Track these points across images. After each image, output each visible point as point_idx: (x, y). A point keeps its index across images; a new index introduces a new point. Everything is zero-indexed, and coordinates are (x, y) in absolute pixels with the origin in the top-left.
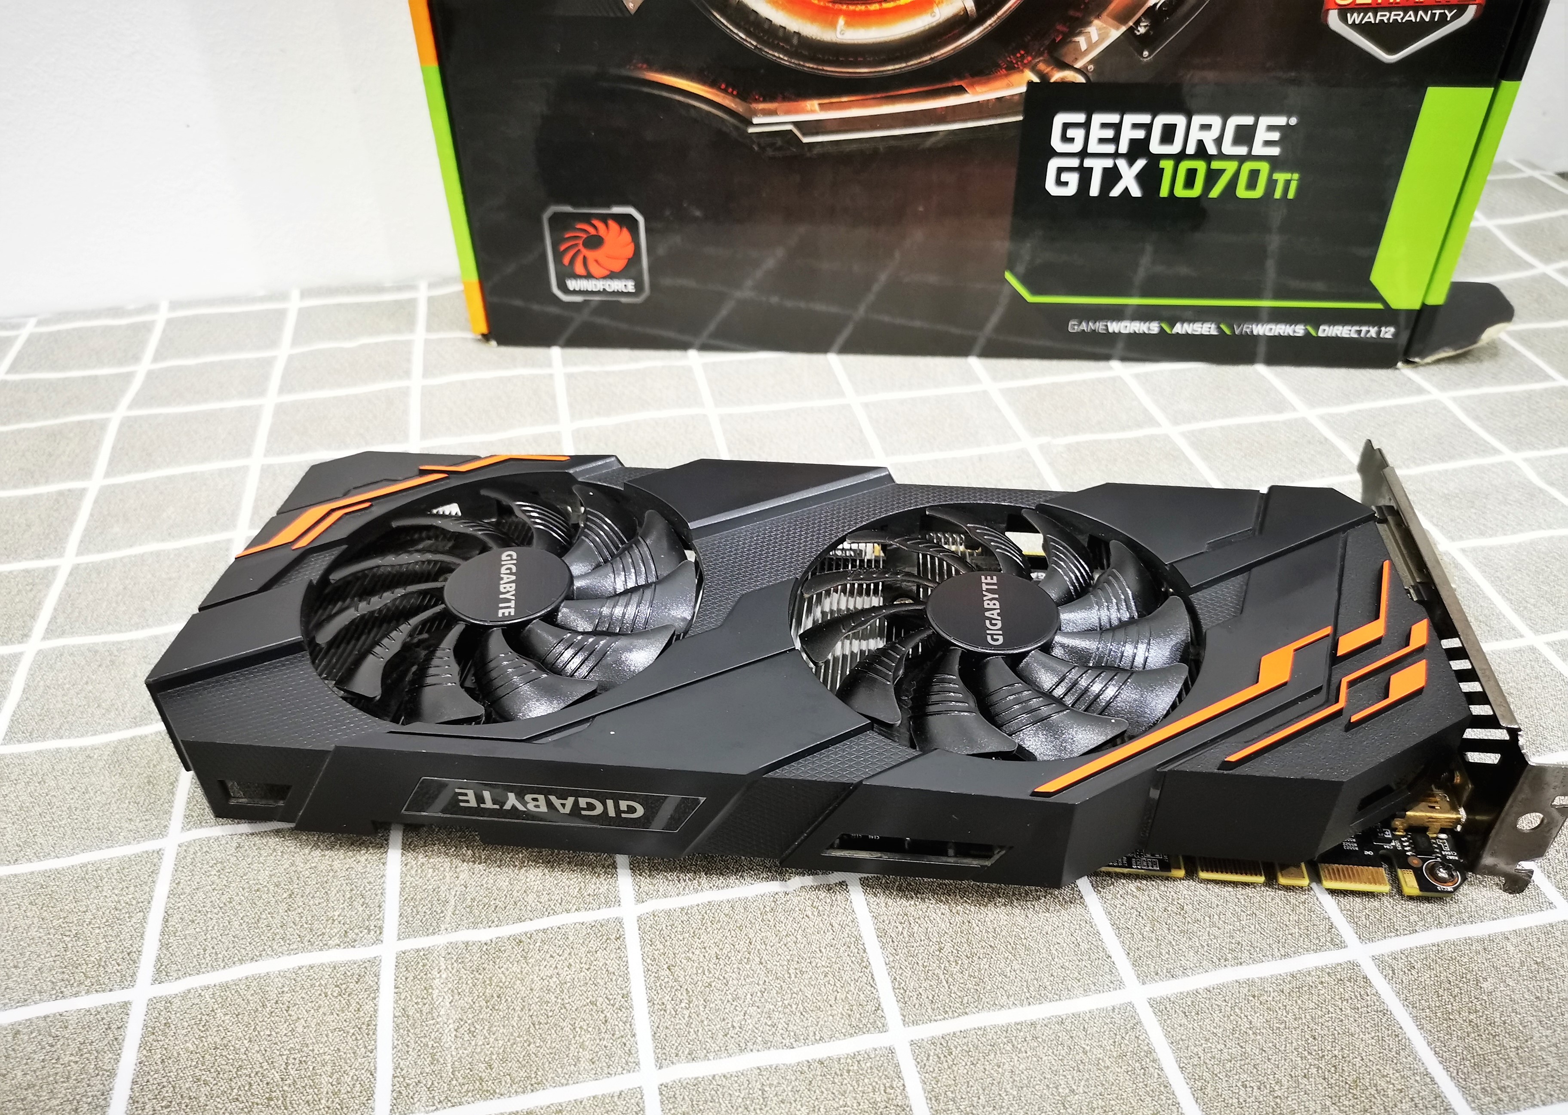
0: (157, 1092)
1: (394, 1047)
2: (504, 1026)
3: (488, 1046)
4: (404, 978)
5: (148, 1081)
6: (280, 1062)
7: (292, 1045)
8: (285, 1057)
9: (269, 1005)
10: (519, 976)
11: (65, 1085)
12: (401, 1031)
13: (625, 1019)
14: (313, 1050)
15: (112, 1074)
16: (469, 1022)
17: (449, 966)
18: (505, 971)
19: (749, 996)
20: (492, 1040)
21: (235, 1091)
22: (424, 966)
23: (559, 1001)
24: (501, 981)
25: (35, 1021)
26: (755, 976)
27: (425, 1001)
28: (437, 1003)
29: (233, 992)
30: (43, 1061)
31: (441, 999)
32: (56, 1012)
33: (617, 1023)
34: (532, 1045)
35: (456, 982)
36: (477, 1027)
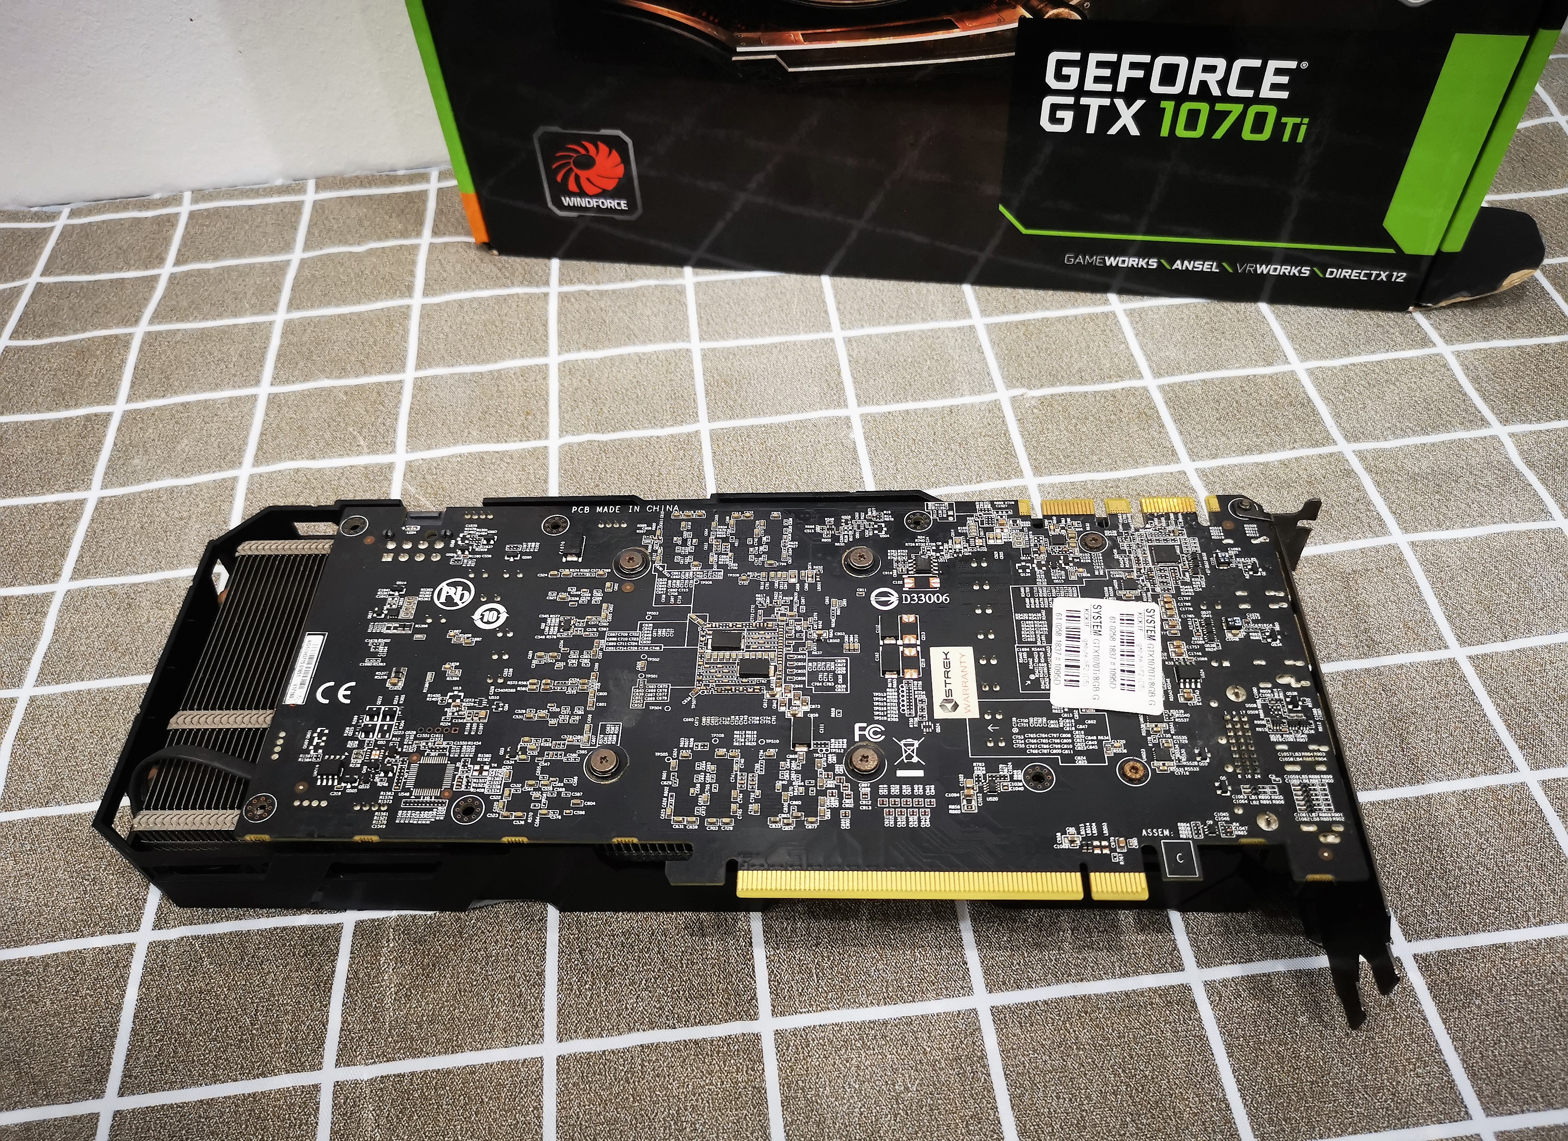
0: (153, 1027)
1: (344, 1004)
3: (420, 1009)
4: (359, 945)
8: (255, 1005)
9: (246, 959)
11: (83, 1015)
12: (351, 991)
13: (536, 995)
15: (119, 1008)
16: (407, 987)
20: (423, 1004)
25: (60, 955)
27: (374, 966)
28: (383, 969)
30: (66, 992)
31: (386, 965)
32: (76, 949)
33: (529, 997)
35: (400, 950)
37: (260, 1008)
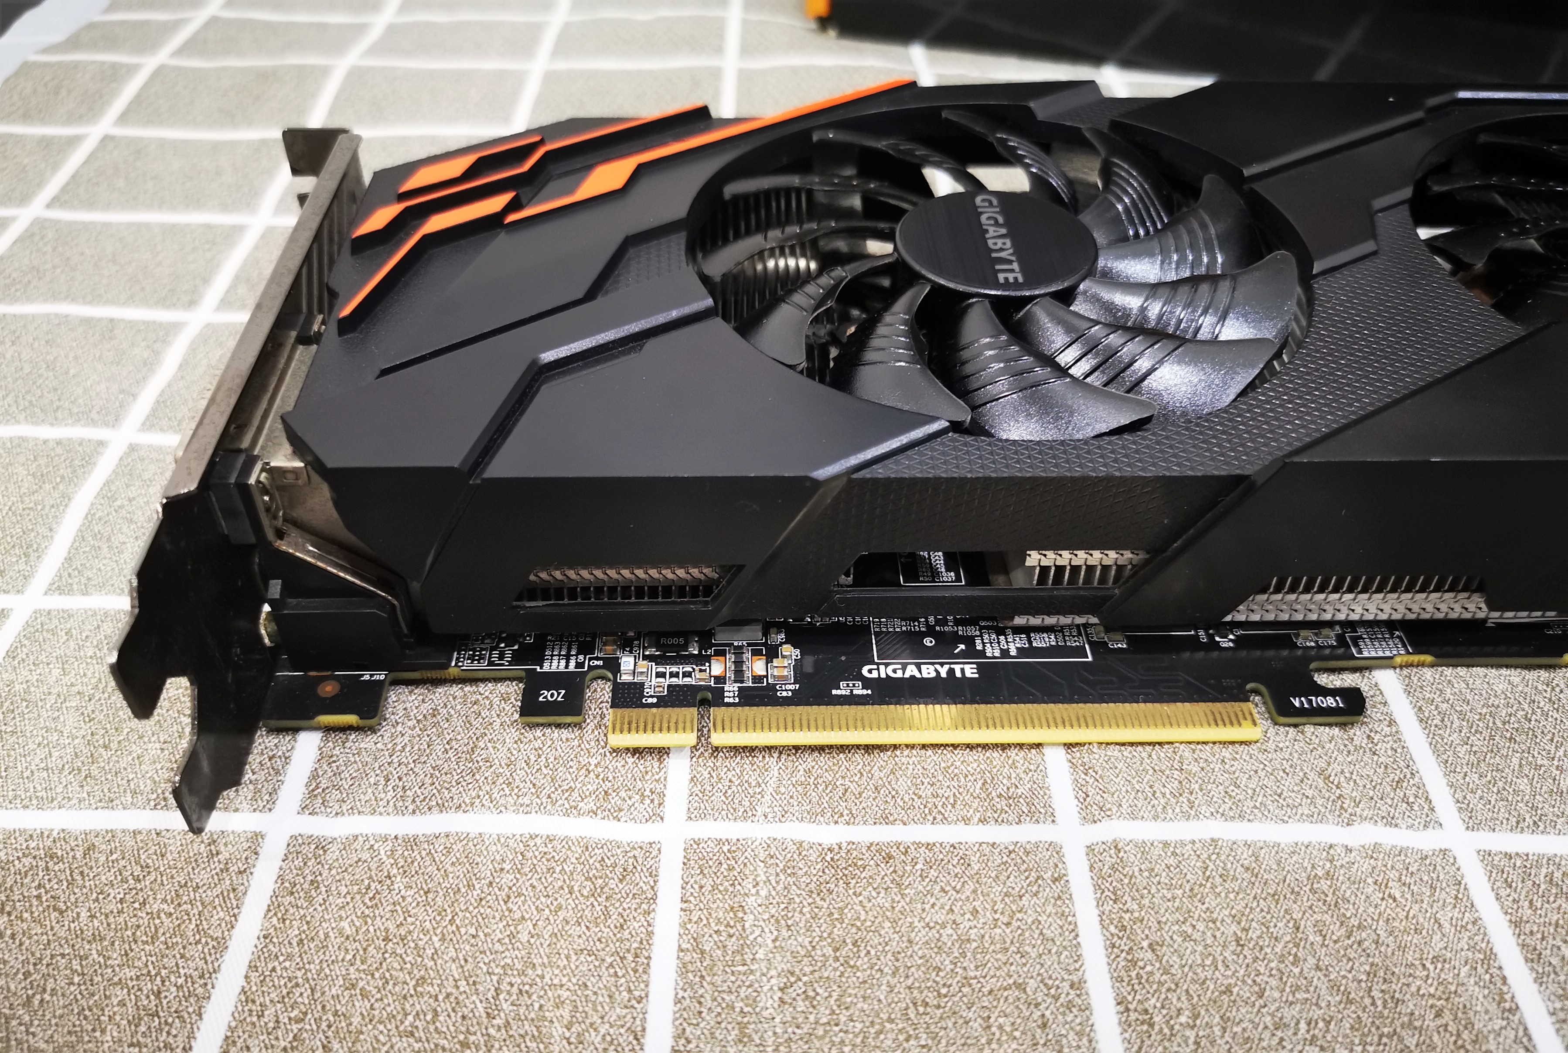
0: (285, 992)
1: (678, 1001)
2: (864, 997)
3: (837, 1029)
4: (696, 886)
5: (274, 969)
6: (487, 985)
7: (509, 961)
8: (495, 978)
9: (477, 887)
10: (888, 914)
11: (147, 947)
12: (690, 975)
13: (1078, 1028)
14: (542, 977)
15: (221, 945)
16: (805, 979)
17: (772, 878)
18: (865, 903)
19: (1303, 1025)
20: (843, 1019)
21: (410, 1018)
22: (730, 869)
23: (960, 971)
24: (858, 918)
25: (120, 835)
26: (1312, 989)
27: (732, 931)
28: (751, 938)
29: (424, 853)
30: (121, 901)
31: (757, 932)
32: (152, 827)
33: (1064, 1032)
34: (912, 1042)
35: (782, 906)
36: (819, 990)
37: (505, 987)
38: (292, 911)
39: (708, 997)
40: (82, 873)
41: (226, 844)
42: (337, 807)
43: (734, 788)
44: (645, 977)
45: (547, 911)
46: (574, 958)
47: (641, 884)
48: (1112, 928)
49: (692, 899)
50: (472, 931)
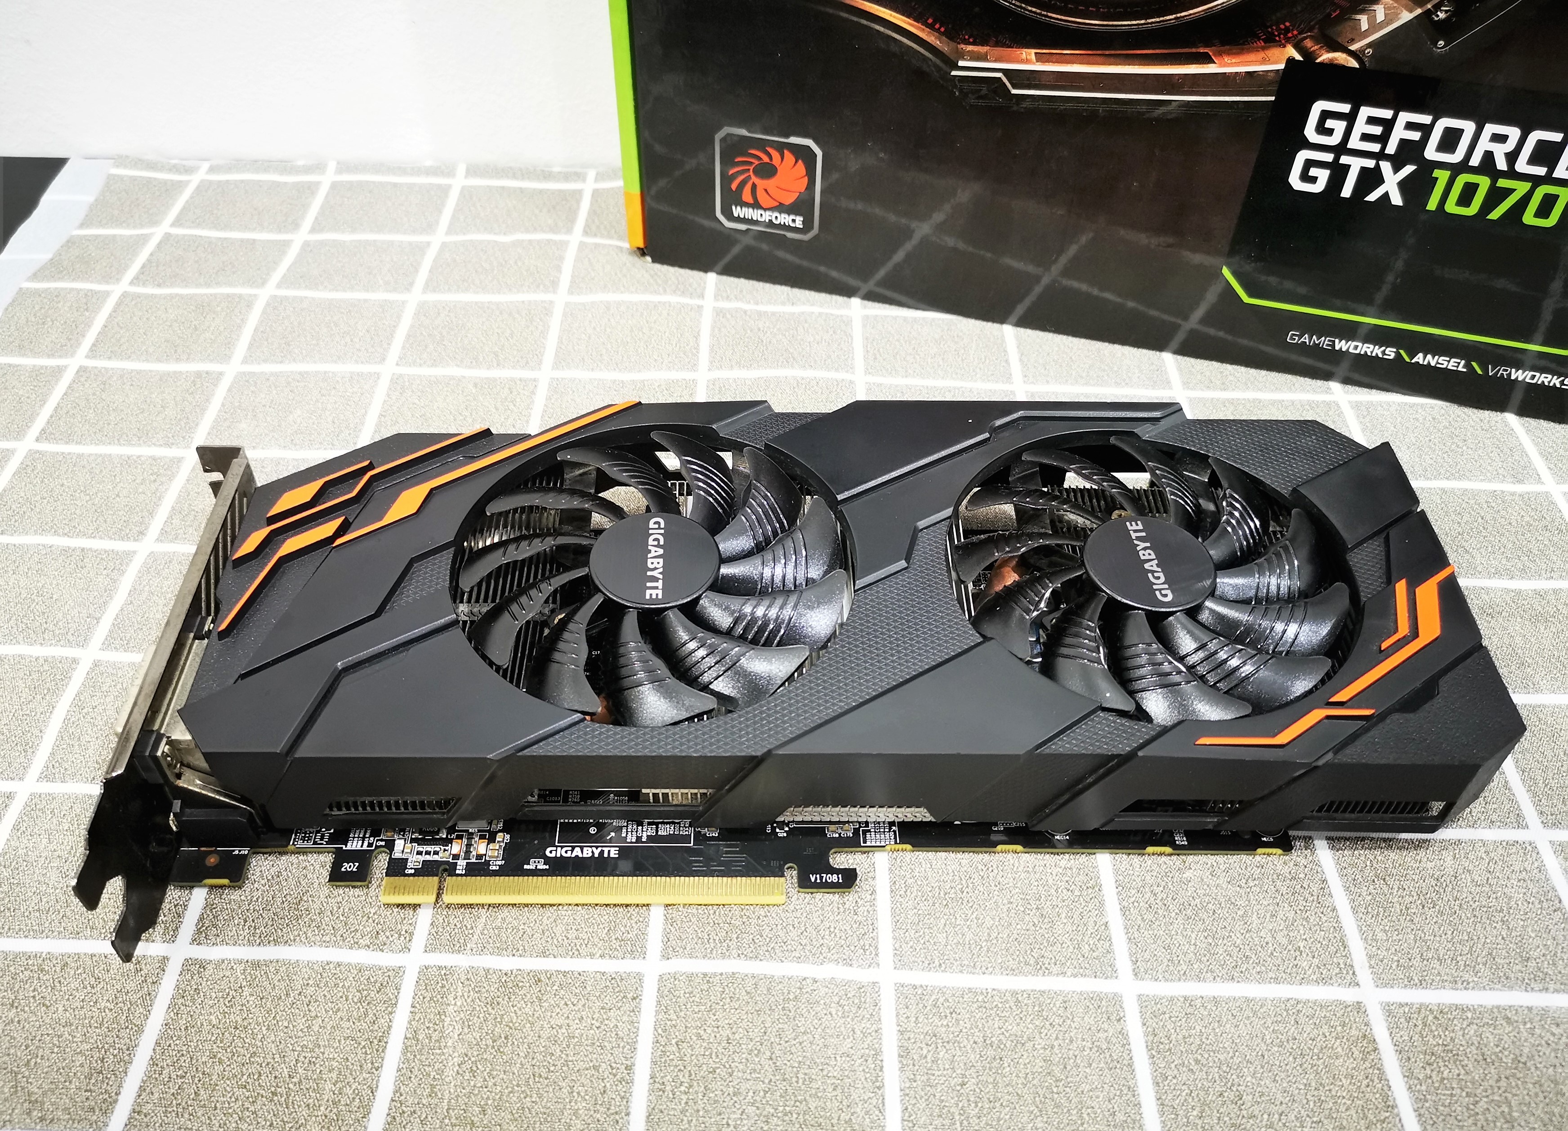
0: (175, 1059)
1: (399, 1070)
2: (505, 1072)
3: (485, 1090)
4: (421, 997)
5: (170, 1046)
6: (291, 1058)
7: (305, 1043)
8: (296, 1053)
9: (292, 995)
10: (530, 1019)
11: (97, 1030)
12: (409, 1054)
13: (623, 1094)
14: (323, 1053)
15: (140, 1030)
16: (473, 1059)
17: (465, 994)
18: (518, 1011)
20: (490, 1084)
21: (245, 1077)
22: (443, 987)
23: (563, 1056)
25: (83, 957)
27: (436, 1027)
28: (447, 1032)
29: (263, 972)
30: (83, 1001)
31: (451, 1029)
33: (614, 1097)
34: (528, 1099)
35: (469, 1012)
36: (479, 1067)
38: (182, 1008)
39: (416, 1068)
40: (60, 982)
41: (146, 964)
42: (214, 940)
43: (456, 930)
44: (382, 1054)
45: (331, 1012)
46: (343, 1042)
47: (390, 994)
48: (660, 1031)
49: (417, 1005)
50: (286, 1024)
